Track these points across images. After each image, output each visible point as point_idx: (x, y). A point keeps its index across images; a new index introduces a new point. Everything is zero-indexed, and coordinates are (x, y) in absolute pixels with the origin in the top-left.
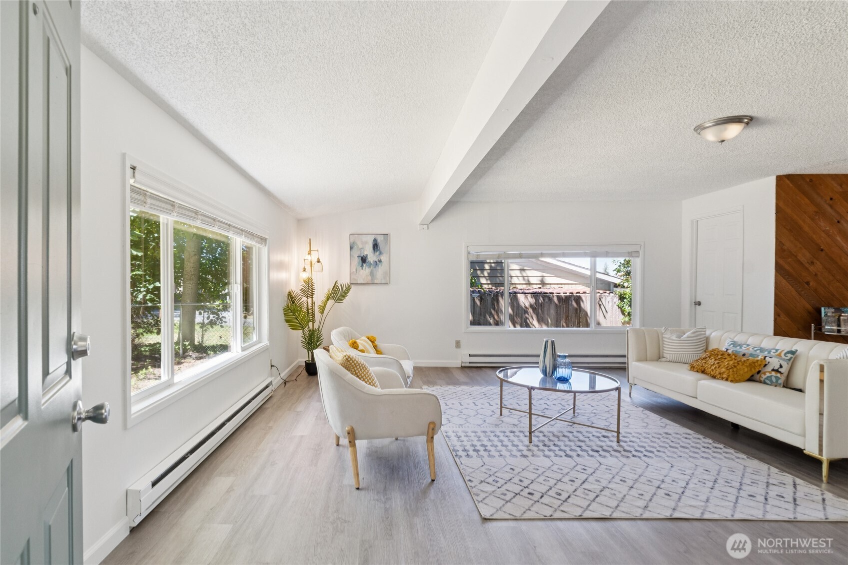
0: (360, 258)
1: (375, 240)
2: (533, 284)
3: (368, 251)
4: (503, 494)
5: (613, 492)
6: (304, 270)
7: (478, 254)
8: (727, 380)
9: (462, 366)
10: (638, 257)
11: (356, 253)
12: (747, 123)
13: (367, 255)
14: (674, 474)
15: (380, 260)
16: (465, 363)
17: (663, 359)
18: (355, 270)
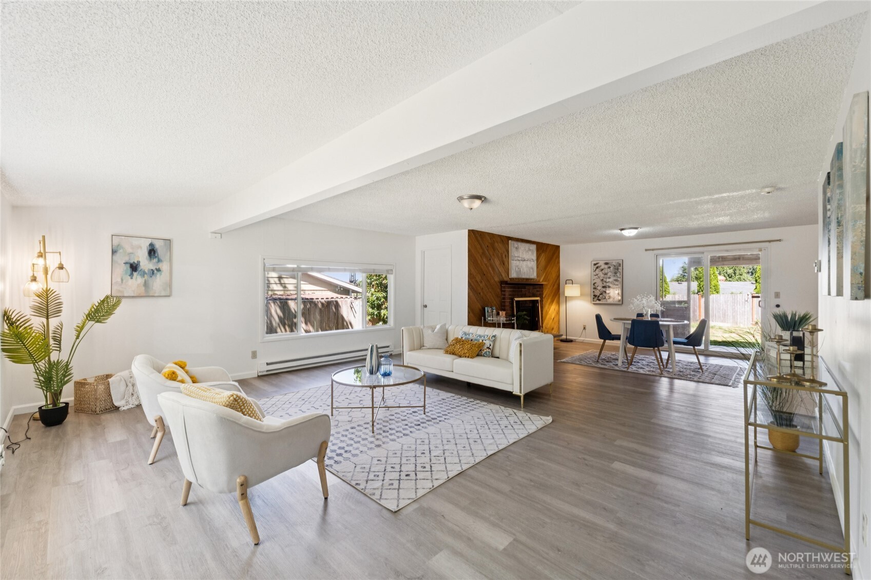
0: (128, 266)
1: (151, 245)
2: (290, 290)
3: (142, 257)
4: (390, 485)
5: (450, 451)
6: (35, 279)
7: (274, 266)
8: (468, 357)
9: (258, 376)
10: (392, 274)
11: (121, 259)
12: (483, 201)
13: (139, 262)
14: (468, 427)
15: (159, 268)
16: (263, 372)
17: (424, 347)
18: (119, 280)
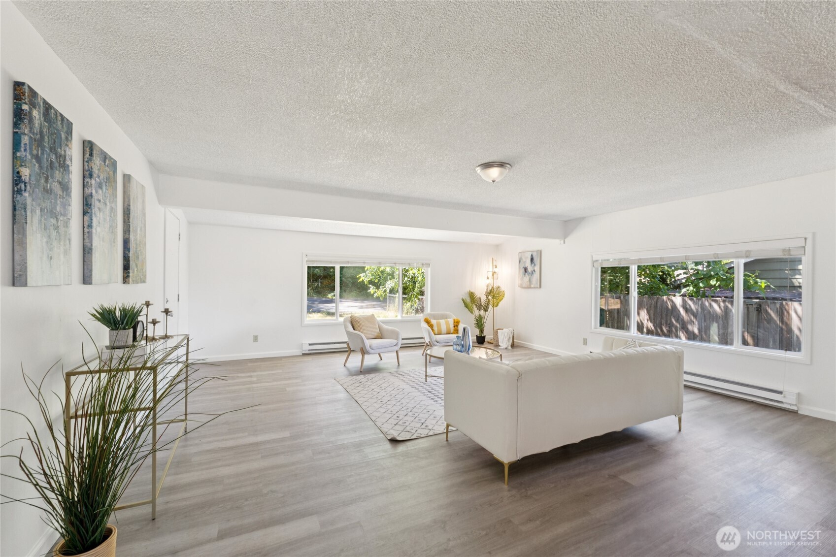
0: (524, 269)
1: (532, 255)
3: (528, 263)
6: (488, 278)
11: (522, 265)
13: (527, 267)
15: (535, 270)
18: (521, 278)
